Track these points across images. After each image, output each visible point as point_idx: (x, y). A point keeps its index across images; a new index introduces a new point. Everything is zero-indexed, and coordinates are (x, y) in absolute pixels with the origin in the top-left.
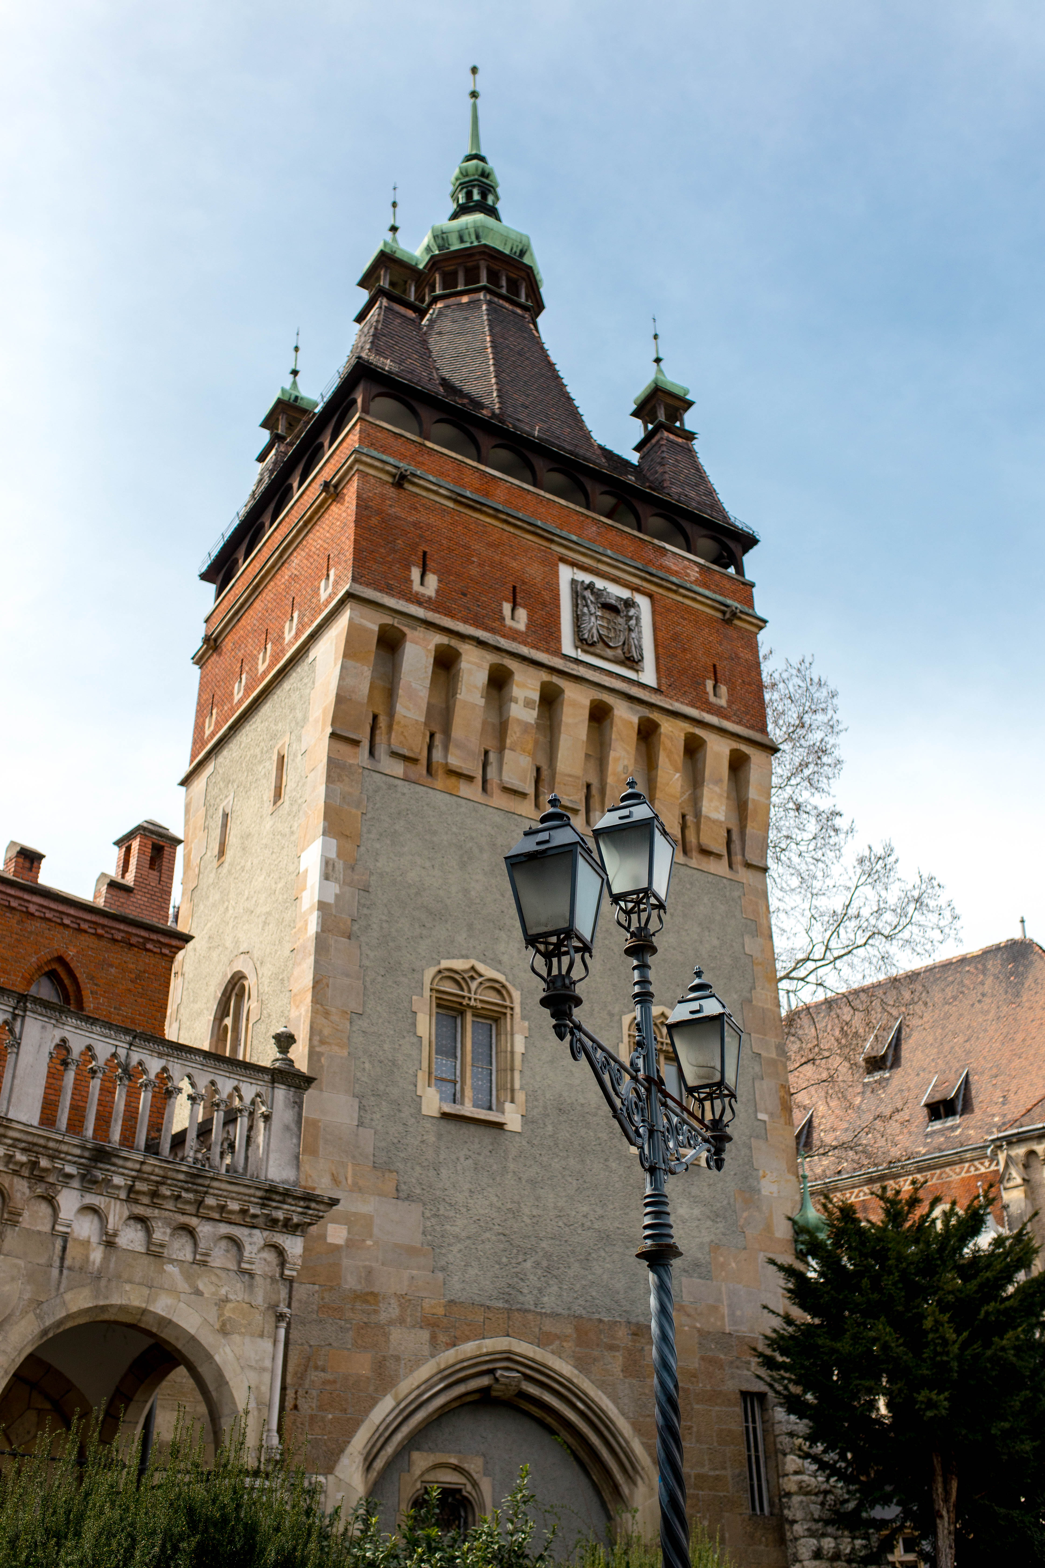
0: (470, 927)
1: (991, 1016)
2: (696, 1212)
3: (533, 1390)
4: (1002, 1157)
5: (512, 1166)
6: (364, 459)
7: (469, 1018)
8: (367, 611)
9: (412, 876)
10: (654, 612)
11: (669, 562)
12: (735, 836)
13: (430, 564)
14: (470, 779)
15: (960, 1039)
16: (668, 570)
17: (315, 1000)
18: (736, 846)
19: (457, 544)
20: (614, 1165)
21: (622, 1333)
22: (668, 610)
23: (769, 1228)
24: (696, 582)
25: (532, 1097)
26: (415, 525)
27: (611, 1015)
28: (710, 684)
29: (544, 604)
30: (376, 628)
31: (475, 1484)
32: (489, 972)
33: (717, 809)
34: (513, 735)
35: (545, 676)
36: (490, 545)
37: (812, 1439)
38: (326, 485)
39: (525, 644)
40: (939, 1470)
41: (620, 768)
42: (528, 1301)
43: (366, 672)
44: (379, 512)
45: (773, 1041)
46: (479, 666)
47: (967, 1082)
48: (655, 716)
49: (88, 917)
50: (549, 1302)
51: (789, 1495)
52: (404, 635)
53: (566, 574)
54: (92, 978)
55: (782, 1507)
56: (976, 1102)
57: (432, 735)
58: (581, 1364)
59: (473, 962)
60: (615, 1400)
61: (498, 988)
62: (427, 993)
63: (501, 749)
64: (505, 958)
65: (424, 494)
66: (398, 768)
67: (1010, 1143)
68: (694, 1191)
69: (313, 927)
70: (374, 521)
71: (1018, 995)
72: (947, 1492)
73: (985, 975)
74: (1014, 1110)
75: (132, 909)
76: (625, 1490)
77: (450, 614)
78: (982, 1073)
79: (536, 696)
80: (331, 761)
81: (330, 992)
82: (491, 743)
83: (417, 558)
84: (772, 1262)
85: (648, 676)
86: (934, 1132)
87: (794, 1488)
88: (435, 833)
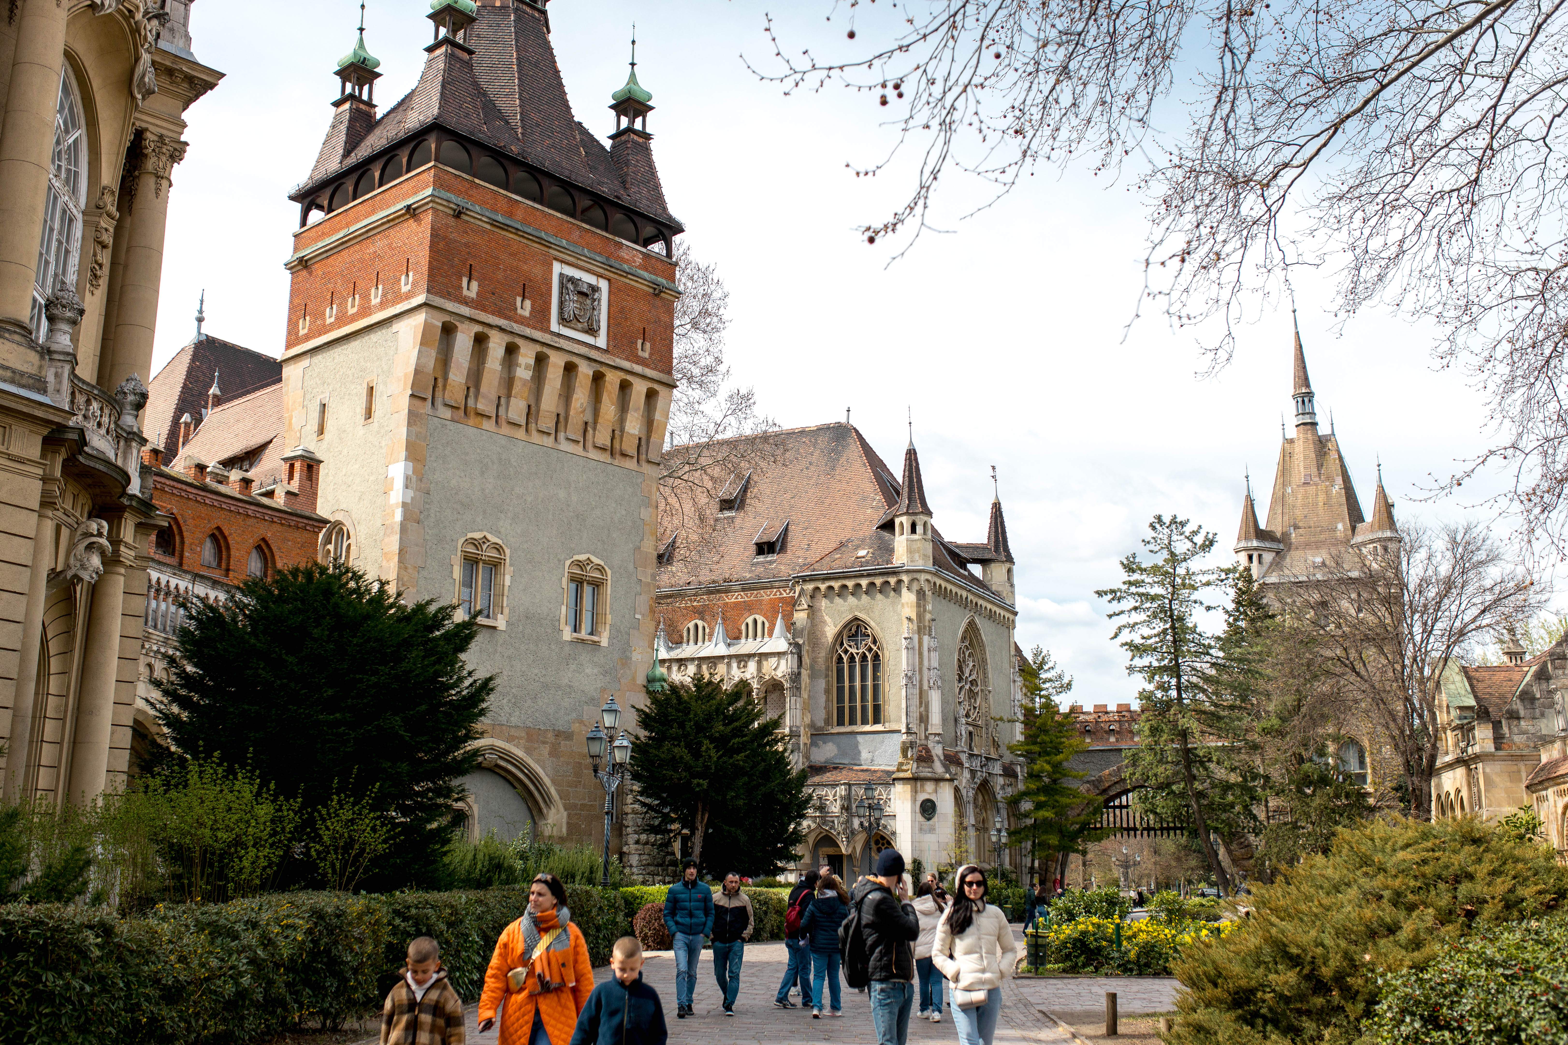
0: (484, 512)
1: (812, 482)
2: (595, 671)
3: (503, 763)
4: (798, 589)
5: (499, 649)
6: (437, 200)
7: (481, 565)
8: (436, 313)
9: (454, 483)
10: (610, 292)
11: (624, 254)
12: (643, 442)
13: (474, 274)
14: (489, 417)
15: (788, 496)
16: (623, 260)
17: (400, 561)
18: (643, 449)
19: (491, 256)
20: (553, 647)
21: (550, 735)
22: (620, 290)
23: (634, 679)
24: (640, 267)
25: (512, 610)
26: (466, 245)
27: (559, 561)
28: (640, 342)
29: (542, 295)
30: (440, 325)
31: (470, 807)
32: (493, 539)
33: (634, 427)
34: (517, 387)
35: (538, 348)
36: (512, 254)
37: (641, 793)
38: (409, 207)
39: (528, 326)
40: (700, 808)
41: (579, 405)
42: (503, 720)
43: (433, 353)
44: (445, 238)
45: (650, 571)
46: (500, 345)
47: (786, 529)
48: (603, 369)
49: (277, 514)
50: (514, 720)
51: (627, 814)
52: (456, 327)
53: (557, 268)
54: (280, 549)
55: (622, 819)
56: (789, 545)
57: (468, 388)
58: (528, 751)
59: (485, 533)
60: (544, 769)
61: (498, 548)
62: (459, 553)
63: (509, 396)
64: (503, 530)
65: (472, 220)
66: (447, 413)
67: (804, 581)
68: (596, 659)
69: (398, 516)
70: (441, 245)
71: (833, 468)
72: (702, 819)
73: (815, 447)
74: (813, 556)
75: (299, 507)
76: (545, 811)
77: (484, 309)
78: (798, 524)
79: (532, 362)
80: (410, 412)
81: (408, 556)
82: (503, 392)
83: (466, 271)
84: (633, 707)
85: (601, 341)
86: (758, 563)
87: (630, 811)
88: (467, 454)
